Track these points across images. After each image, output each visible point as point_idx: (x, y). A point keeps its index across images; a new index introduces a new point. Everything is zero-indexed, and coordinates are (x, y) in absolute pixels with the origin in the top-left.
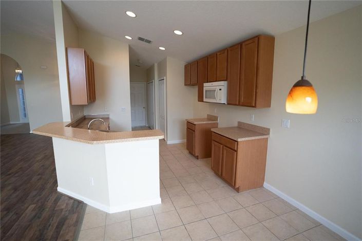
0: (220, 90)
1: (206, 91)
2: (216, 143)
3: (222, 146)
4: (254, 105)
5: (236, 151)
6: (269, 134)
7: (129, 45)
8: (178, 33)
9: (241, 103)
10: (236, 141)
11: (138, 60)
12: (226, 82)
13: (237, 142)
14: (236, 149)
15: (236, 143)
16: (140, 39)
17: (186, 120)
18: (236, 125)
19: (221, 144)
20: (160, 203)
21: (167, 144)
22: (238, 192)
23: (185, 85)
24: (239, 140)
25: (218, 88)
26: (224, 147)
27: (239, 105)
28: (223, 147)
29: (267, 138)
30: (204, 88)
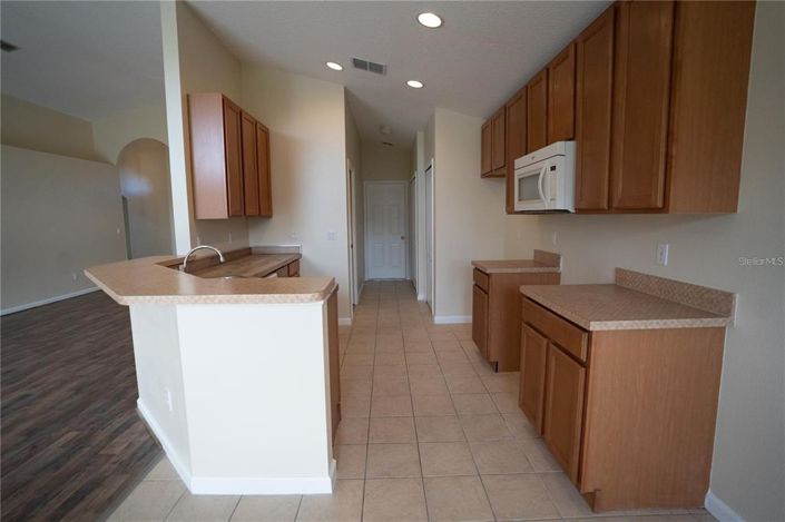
0: (553, 168)
1: (520, 180)
2: (532, 330)
3: (545, 341)
4: (660, 204)
5: (585, 365)
6: (728, 313)
7: (345, 89)
8: (430, 20)
9: (615, 204)
10: (585, 330)
11: (382, 127)
12: (571, 144)
13: (590, 333)
14: (584, 358)
15: (585, 336)
16: (358, 64)
17: (473, 263)
18: (609, 278)
19: (545, 336)
20: (330, 491)
21: (433, 324)
22: (593, 510)
23: (485, 175)
24: (594, 326)
25: (547, 165)
26: (551, 346)
27: (610, 209)
28: (548, 344)
29: (722, 330)
30: (516, 173)
